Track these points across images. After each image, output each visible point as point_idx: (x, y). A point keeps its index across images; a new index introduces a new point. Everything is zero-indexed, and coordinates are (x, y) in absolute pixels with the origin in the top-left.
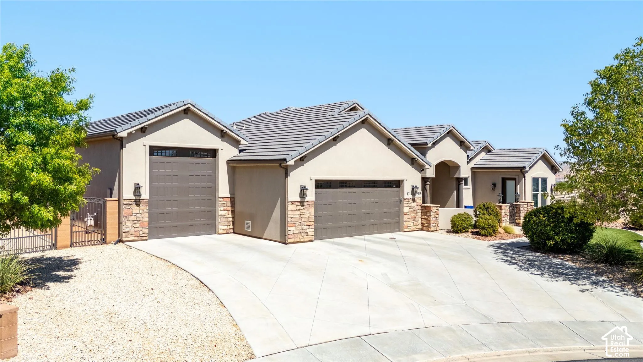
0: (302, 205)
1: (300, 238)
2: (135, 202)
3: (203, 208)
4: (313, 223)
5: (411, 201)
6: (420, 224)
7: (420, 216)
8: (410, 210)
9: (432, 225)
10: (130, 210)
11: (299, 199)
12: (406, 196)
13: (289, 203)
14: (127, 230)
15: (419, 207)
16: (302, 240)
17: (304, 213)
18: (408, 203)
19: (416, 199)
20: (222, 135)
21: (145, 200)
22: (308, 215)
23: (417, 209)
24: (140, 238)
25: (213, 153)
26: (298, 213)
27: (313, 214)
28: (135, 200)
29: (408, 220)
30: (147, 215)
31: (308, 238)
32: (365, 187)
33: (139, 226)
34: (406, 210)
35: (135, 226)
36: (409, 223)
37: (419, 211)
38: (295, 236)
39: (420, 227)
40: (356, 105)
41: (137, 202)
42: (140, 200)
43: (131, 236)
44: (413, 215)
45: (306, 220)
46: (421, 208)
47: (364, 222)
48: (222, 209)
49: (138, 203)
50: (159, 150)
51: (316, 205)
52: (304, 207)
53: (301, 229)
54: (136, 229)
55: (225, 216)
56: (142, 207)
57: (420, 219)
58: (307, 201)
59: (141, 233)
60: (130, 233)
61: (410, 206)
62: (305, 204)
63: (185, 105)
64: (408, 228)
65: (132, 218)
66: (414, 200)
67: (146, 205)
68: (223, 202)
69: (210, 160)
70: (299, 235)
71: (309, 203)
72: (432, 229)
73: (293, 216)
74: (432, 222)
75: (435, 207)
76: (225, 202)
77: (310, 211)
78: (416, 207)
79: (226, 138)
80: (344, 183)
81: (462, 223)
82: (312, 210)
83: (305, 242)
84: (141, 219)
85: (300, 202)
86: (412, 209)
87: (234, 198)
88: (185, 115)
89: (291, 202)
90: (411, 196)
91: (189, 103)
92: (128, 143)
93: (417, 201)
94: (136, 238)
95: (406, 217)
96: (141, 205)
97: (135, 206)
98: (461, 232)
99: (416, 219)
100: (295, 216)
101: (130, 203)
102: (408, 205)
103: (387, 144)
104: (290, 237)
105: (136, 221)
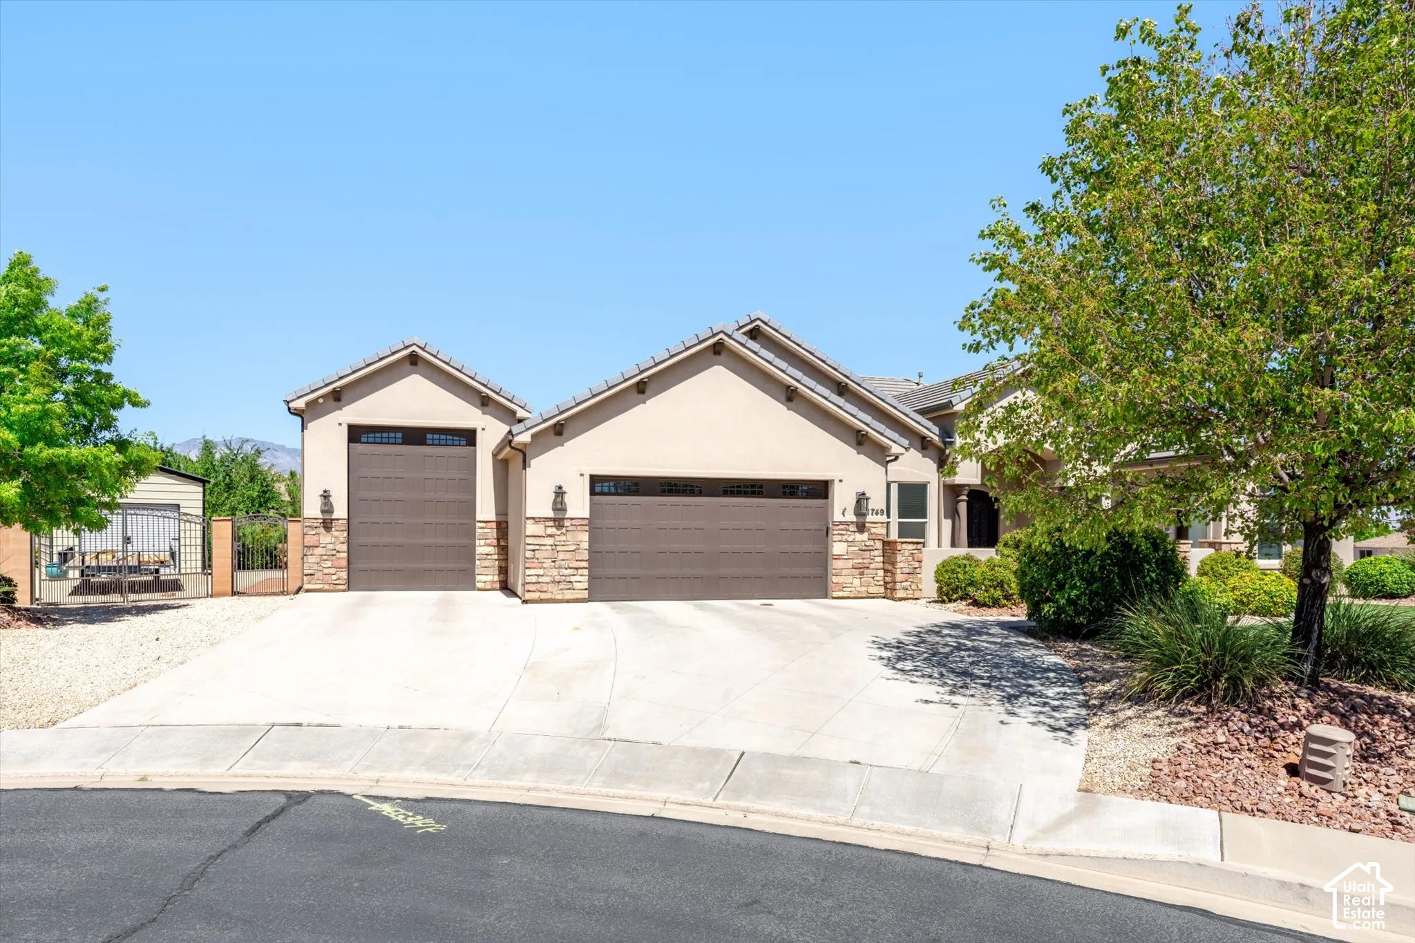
0: (560, 527)
1: (555, 593)
2: (323, 523)
3: (451, 541)
4: (585, 564)
5: (853, 528)
6: (882, 583)
7: (882, 564)
8: (851, 549)
9: (898, 586)
10: (316, 538)
11: (551, 514)
12: (838, 517)
13: (528, 522)
14: (310, 572)
15: (879, 545)
16: (559, 597)
17: (563, 543)
18: (844, 532)
19: (867, 525)
20: (485, 402)
21: (340, 521)
22: (573, 548)
23: (871, 548)
24: (332, 587)
25: (468, 437)
26: (550, 541)
27: (586, 545)
28: (324, 520)
29: (844, 572)
30: (345, 547)
31: (572, 593)
32: (726, 493)
33: (330, 565)
34: (838, 548)
35: (324, 566)
36: (850, 579)
37: (880, 552)
38: (542, 587)
39: (882, 590)
40: (758, 323)
41: (327, 525)
42: (332, 520)
43: (318, 582)
44: (861, 561)
45: (568, 556)
46: (883, 546)
47: (724, 571)
48: (482, 542)
49: (329, 525)
50: (371, 432)
51: (593, 525)
52: (564, 530)
53: (556, 574)
54: (326, 571)
55: (489, 557)
56: (336, 534)
57: (881, 573)
58: (572, 519)
59: (334, 577)
60: (316, 577)
61: (850, 539)
62: (567, 523)
63: (406, 348)
64: (844, 589)
65: (318, 551)
66: (861, 528)
67: (343, 529)
68: (486, 530)
69: (465, 450)
70: (551, 587)
71: (574, 522)
72: (900, 594)
73: (537, 547)
74: (899, 577)
75: (909, 543)
76: (489, 530)
77: (580, 539)
78: (867, 543)
79: (490, 408)
80: (669, 484)
81: (949, 578)
82: (585, 537)
83: (568, 601)
84: (334, 552)
85: (554, 520)
86: (857, 548)
87: (507, 522)
88: (413, 367)
89: (534, 518)
90: (854, 519)
91: (414, 344)
92: (310, 422)
93: (873, 530)
94: (326, 587)
95: (838, 564)
96: (333, 529)
97: (322, 530)
98: (950, 601)
99: (866, 571)
100: (543, 548)
101: (316, 525)
102: (846, 537)
103: (784, 399)
104: (531, 589)
105: (325, 557)
